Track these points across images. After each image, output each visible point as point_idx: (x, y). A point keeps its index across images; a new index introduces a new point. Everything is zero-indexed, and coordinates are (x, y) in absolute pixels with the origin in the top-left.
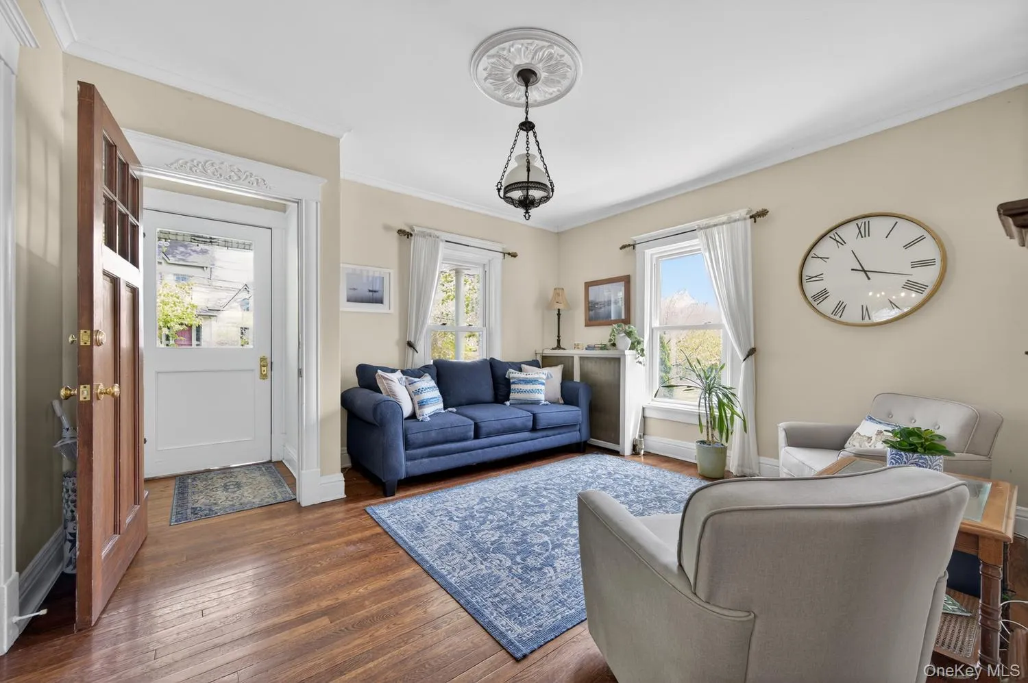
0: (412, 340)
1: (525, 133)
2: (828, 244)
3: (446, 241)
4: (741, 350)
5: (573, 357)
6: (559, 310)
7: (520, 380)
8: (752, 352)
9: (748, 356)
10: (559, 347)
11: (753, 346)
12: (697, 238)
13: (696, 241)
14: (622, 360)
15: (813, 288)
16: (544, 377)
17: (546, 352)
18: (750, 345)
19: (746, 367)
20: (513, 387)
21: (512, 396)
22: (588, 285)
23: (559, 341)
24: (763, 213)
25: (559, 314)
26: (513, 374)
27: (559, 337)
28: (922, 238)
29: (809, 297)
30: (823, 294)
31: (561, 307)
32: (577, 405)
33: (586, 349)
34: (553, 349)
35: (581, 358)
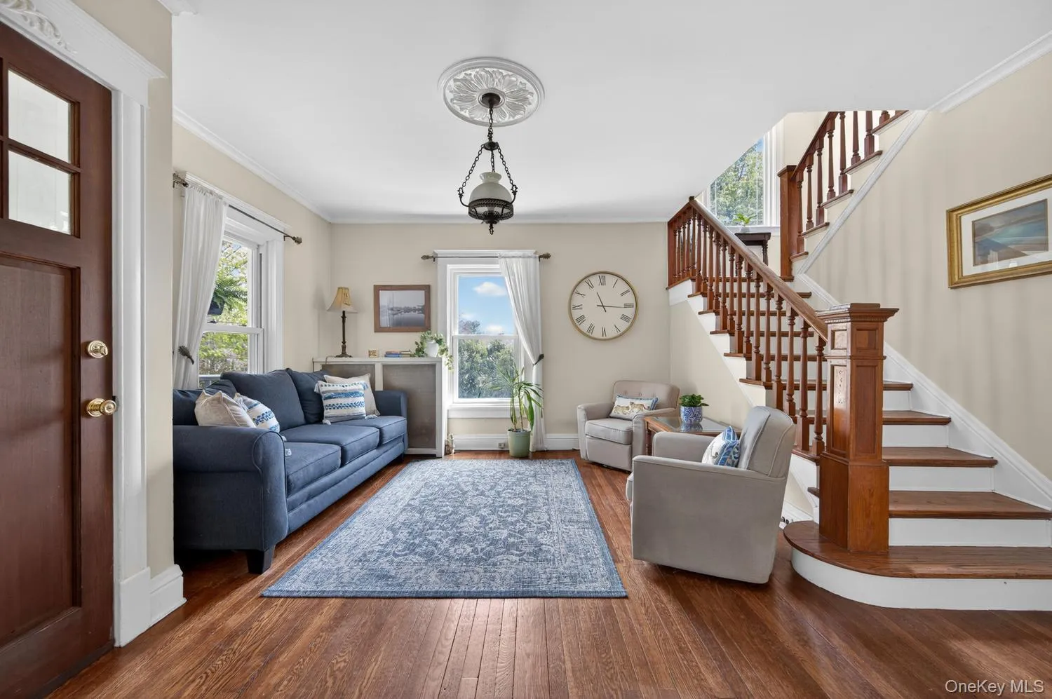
0: (186, 345)
1: (490, 152)
2: (584, 285)
3: (230, 206)
4: (533, 355)
5: (374, 365)
6: (344, 312)
7: (339, 394)
8: (541, 357)
9: (539, 360)
10: (344, 354)
11: (541, 353)
12: (498, 264)
13: (497, 266)
14: (437, 367)
15: (577, 314)
16: (362, 387)
17: (329, 360)
18: (539, 351)
19: (537, 369)
20: (326, 403)
21: (327, 413)
22: (378, 289)
23: (344, 348)
24: (547, 256)
25: (344, 317)
26: (322, 387)
27: (344, 342)
28: (628, 291)
29: (575, 319)
30: (582, 319)
31: (347, 309)
32: (400, 414)
33: (386, 356)
34: (337, 356)
35: (385, 367)
